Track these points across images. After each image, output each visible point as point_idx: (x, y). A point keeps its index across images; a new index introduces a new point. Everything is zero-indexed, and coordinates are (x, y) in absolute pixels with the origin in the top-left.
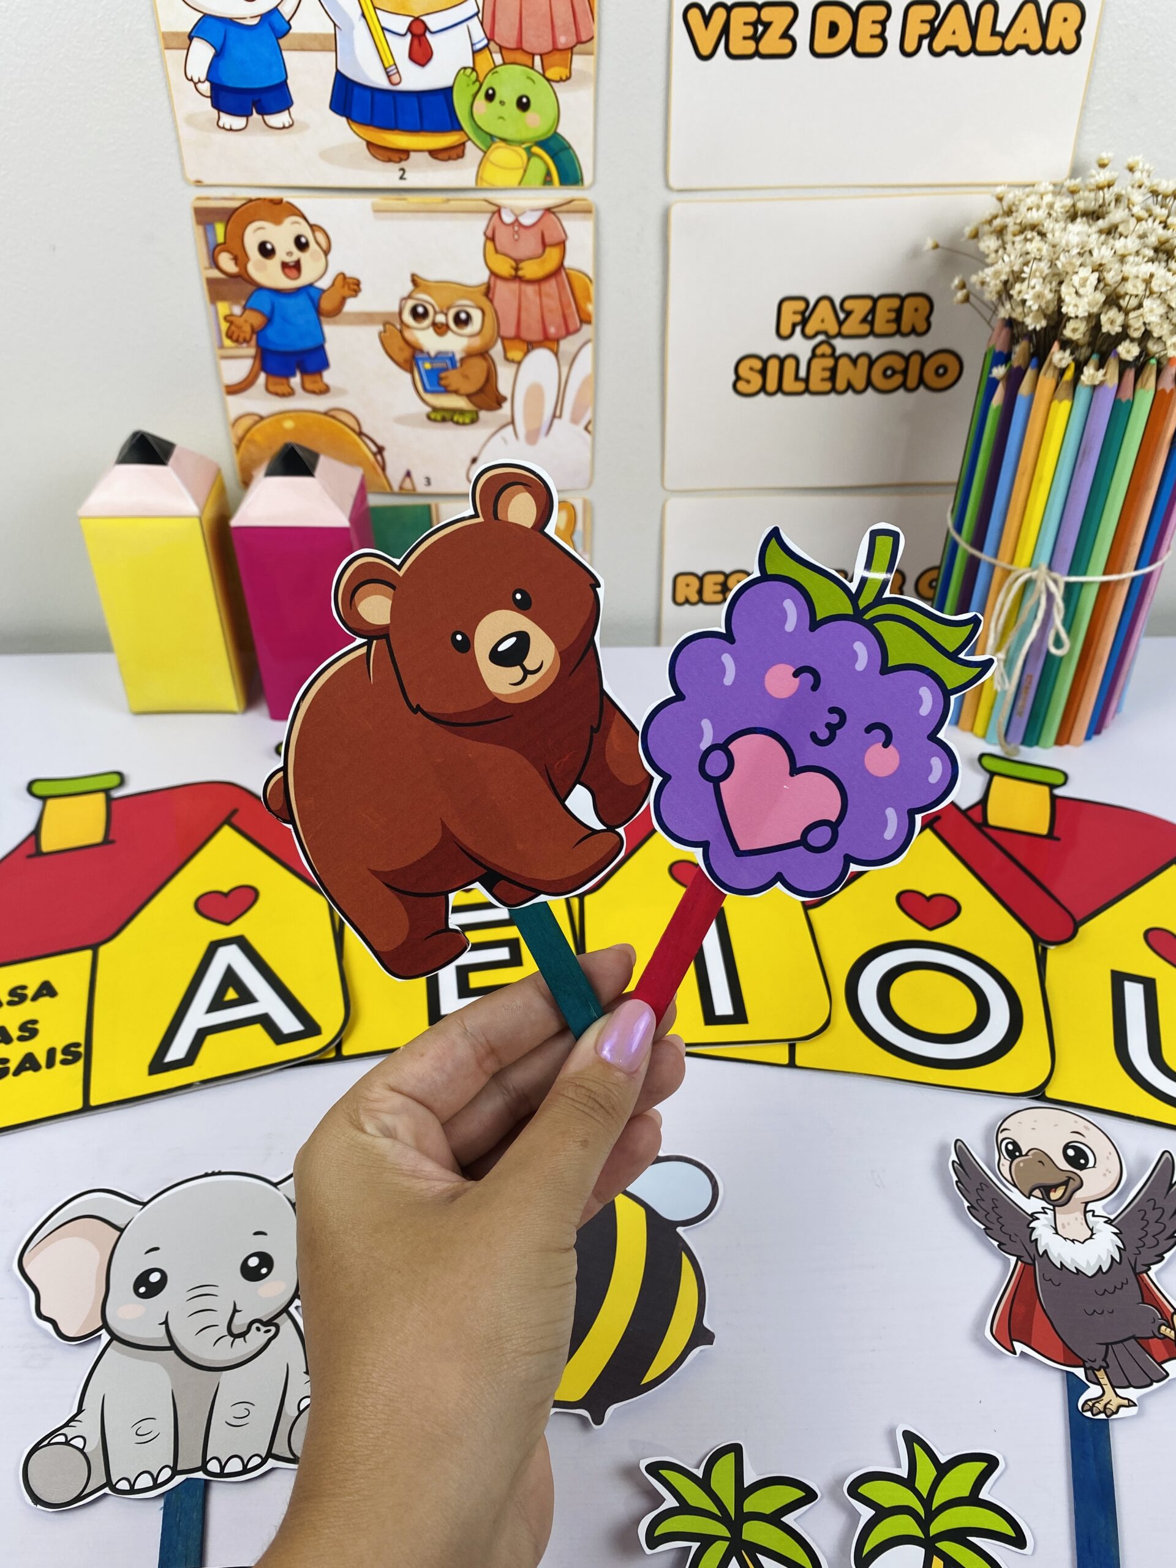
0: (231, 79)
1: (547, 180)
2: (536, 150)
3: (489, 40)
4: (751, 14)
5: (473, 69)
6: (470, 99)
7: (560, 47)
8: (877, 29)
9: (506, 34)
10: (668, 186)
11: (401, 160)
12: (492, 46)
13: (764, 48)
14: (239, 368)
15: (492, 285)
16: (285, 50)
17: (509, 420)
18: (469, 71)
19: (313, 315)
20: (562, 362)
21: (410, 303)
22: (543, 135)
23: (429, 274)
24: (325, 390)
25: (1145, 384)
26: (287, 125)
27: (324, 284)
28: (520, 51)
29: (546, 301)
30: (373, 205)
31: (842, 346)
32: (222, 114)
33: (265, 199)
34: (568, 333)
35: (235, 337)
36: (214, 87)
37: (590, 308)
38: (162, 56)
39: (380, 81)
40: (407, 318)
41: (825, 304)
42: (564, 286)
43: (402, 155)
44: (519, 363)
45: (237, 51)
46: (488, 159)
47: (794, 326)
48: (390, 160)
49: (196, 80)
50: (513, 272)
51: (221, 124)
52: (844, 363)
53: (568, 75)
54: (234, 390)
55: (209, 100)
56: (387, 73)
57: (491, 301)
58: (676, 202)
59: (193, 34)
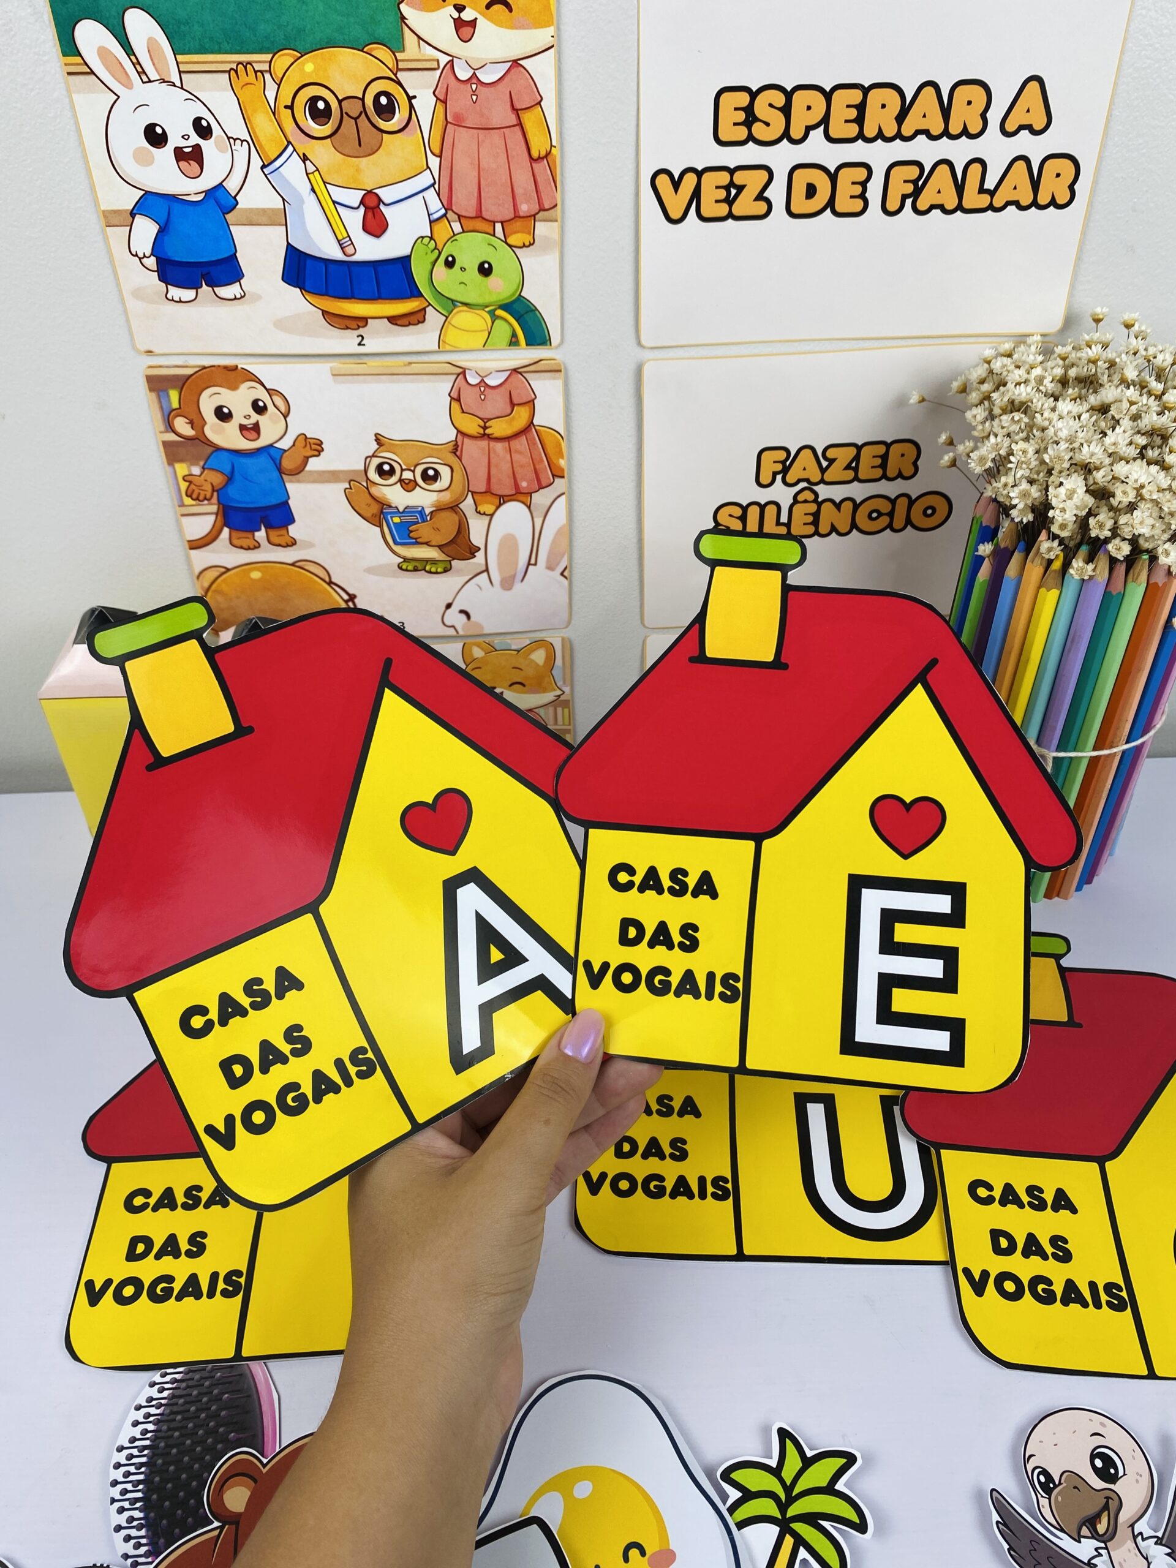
0: (177, 252)
1: (514, 342)
2: (500, 312)
3: (446, 210)
4: (724, 178)
5: (431, 238)
6: (430, 267)
7: (522, 214)
8: (858, 190)
9: (465, 202)
10: (639, 343)
11: (359, 327)
12: (450, 215)
13: (737, 210)
14: (201, 524)
15: (460, 443)
16: (232, 225)
17: (484, 568)
18: (426, 240)
19: (276, 474)
20: (534, 514)
21: (376, 461)
22: (506, 298)
23: (392, 433)
24: (293, 543)
25: (1137, 579)
26: (238, 296)
27: (285, 444)
28: (480, 219)
29: (515, 457)
30: (331, 368)
31: (823, 491)
32: (169, 286)
33: (219, 366)
34: (541, 487)
35: (194, 496)
36: (160, 261)
37: (562, 463)
38: (104, 234)
39: (333, 252)
40: (373, 475)
41: (807, 453)
42: (535, 444)
43: (362, 321)
44: (492, 515)
45: (182, 225)
46: (449, 323)
47: (775, 474)
48: (347, 328)
49: (141, 255)
50: (482, 431)
51: (169, 296)
52: (826, 507)
53: (532, 242)
54: (195, 545)
55: (156, 273)
56: (340, 245)
57: (460, 459)
58: (649, 360)
59: (134, 212)
